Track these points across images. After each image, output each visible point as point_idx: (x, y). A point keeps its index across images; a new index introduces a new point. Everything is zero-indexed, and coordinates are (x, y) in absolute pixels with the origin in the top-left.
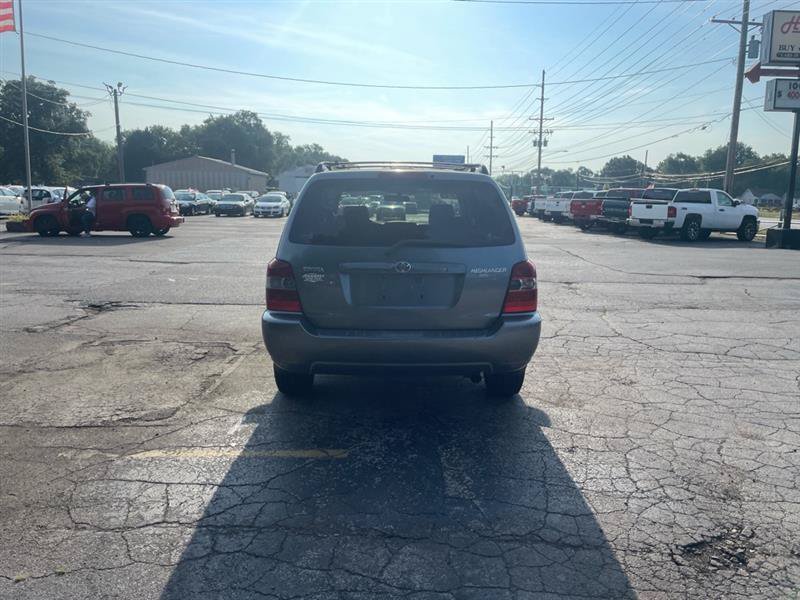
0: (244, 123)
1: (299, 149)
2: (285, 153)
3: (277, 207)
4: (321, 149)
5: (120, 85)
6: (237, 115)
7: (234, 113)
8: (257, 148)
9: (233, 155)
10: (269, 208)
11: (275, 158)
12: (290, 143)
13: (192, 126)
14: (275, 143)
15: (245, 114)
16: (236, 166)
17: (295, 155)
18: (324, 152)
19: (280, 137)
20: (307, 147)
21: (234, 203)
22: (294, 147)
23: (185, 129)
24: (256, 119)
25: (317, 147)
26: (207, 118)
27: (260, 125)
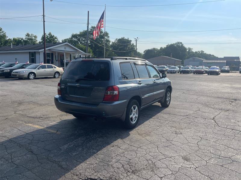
0: (178, 46)
1: (196, 52)
2: (191, 54)
3: (174, 70)
4: (203, 52)
5: (137, 38)
6: (176, 43)
7: (175, 43)
8: (181, 53)
9: (171, 55)
10: (172, 70)
11: (187, 56)
12: (193, 51)
13: (163, 48)
14: (187, 51)
15: (178, 43)
16: (172, 58)
17: (194, 54)
18: (204, 53)
19: (190, 49)
20: (199, 52)
21: (162, 69)
22: (194, 52)
23: (161, 48)
24: (182, 44)
25: (202, 51)
26: (167, 45)
27: (183, 46)
